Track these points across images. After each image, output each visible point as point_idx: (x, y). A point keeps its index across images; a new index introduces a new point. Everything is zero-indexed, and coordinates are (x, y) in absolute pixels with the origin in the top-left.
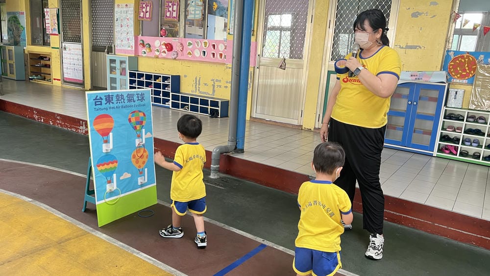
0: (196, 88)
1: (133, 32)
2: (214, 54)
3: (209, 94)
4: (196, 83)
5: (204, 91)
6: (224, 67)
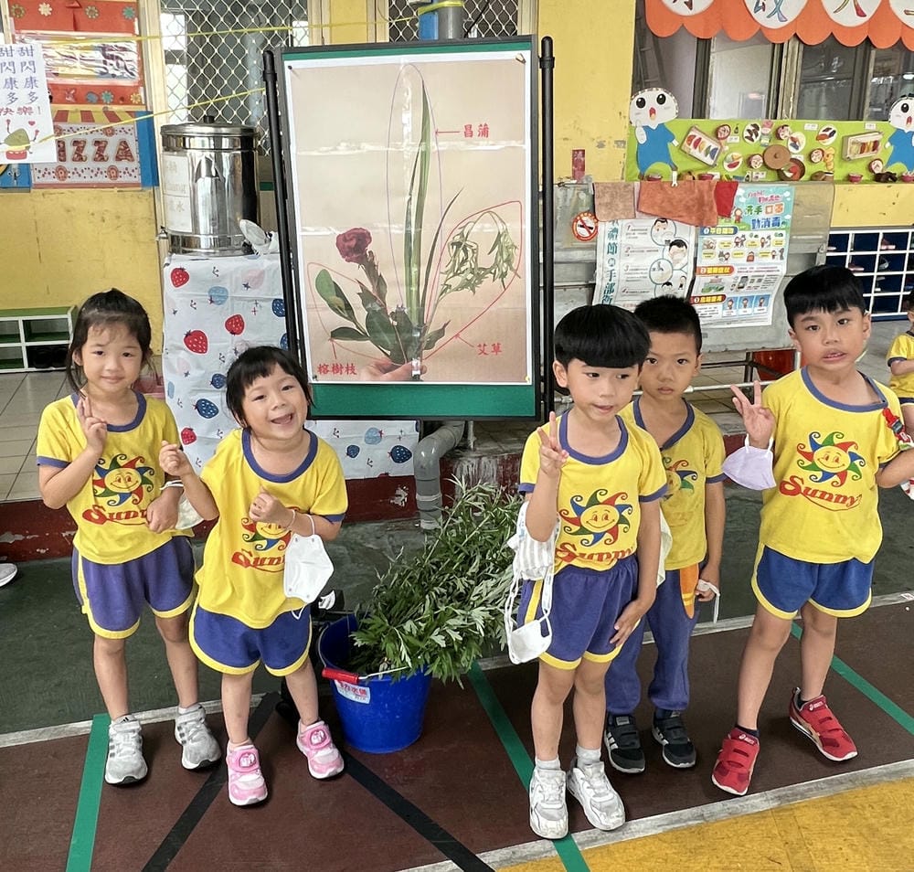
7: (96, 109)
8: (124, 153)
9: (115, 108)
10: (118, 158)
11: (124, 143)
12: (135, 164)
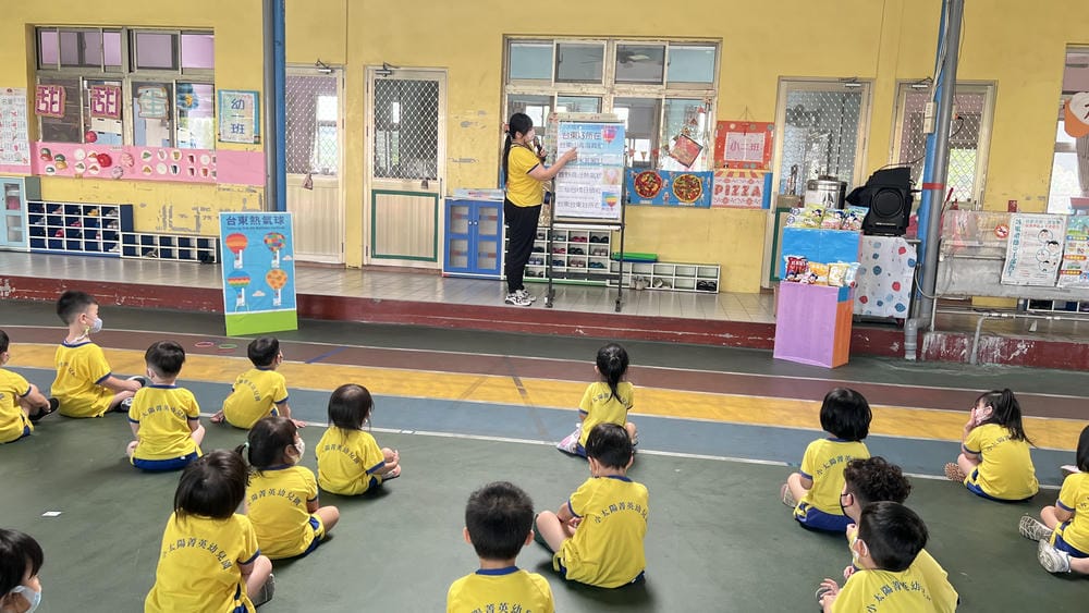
0: (164, 221)
1: (27, 136)
2: (192, 170)
3: (190, 230)
4: (164, 215)
5: (180, 226)
6: (214, 189)
7: (747, 171)
8: (756, 192)
9: (755, 171)
11: (757, 188)
12: (762, 198)
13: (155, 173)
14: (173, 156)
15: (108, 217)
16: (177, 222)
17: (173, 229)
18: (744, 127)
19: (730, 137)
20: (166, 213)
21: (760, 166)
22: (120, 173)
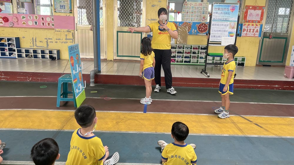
0: (33, 43)
2: (43, 23)
3: (44, 47)
4: (33, 41)
5: (40, 45)
6: (53, 31)
7: (254, 24)
8: (257, 31)
9: (257, 24)
10: (256, 32)
11: (257, 30)
12: (258, 33)
13: (28, 25)
14: (35, 18)
15: (10, 42)
16: (39, 44)
17: (37, 47)
18: (255, 8)
19: (250, 12)
20: (34, 40)
21: (259, 22)
22: (12, 25)
